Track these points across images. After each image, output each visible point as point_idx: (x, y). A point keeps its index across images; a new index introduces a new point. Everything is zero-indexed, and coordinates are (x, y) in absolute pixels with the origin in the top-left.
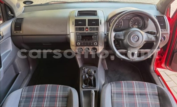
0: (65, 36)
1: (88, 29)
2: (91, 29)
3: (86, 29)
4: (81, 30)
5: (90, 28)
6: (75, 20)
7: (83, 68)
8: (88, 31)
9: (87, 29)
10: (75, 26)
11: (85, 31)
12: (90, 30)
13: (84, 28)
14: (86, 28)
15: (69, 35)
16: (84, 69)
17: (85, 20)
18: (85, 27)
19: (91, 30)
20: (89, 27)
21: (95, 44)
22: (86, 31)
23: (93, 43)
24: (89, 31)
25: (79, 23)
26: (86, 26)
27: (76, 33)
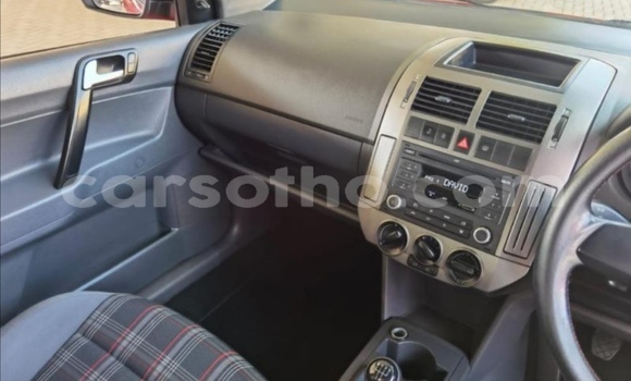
0: (358, 144)
1: (469, 144)
2: (485, 149)
3: (460, 139)
4: (432, 136)
5: (484, 141)
6: (427, 79)
7: (396, 330)
8: (465, 151)
9: (464, 144)
10: (414, 107)
11: (450, 151)
12: (479, 154)
13: (449, 132)
14: (463, 135)
15: (373, 143)
16: (399, 334)
17: (478, 91)
18: (457, 127)
19: (485, 156)
20: (479, 134)
21: (482, 235)
22: (458, 149)
23: (469, 228)
24: (470, 157)
25: (438, 99)
26: (465, 121)
27: (406, 145)
